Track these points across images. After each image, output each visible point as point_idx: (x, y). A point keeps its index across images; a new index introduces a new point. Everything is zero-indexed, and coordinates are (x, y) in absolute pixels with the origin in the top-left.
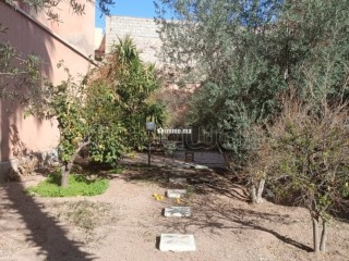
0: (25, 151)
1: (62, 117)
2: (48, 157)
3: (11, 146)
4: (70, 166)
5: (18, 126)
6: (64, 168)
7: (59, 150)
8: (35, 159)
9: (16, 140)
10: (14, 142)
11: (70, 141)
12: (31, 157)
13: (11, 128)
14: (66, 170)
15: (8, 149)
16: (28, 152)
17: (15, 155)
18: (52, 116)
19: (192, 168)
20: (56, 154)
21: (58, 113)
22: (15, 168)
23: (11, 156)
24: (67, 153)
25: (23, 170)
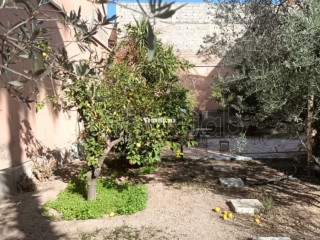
0: (40, 151)
1: (84, 107)
2: (67, 155)
3: (24, 146)
4: (97, 171)
5: (31, 121)
6: (89, 174)
7: (79, 146)
8: (53, 160)
9: (29, 138)
10: (27, 141)
11: (96, 138)
12: (48, 157)
13: (23, 125)
14: (93, 177)
15: (20, 150)
16: (44, 151)
17: (29, 156)
18: (70, 107)
19: (232, 160)
20: (76, 150)
21: (78, 102)
22: (29, 173)
23: (24, 158)
24: (93, 154)
25: (39, 175)
